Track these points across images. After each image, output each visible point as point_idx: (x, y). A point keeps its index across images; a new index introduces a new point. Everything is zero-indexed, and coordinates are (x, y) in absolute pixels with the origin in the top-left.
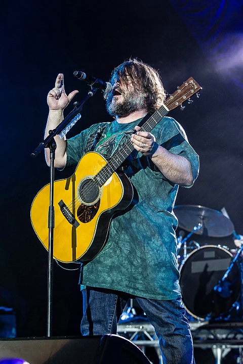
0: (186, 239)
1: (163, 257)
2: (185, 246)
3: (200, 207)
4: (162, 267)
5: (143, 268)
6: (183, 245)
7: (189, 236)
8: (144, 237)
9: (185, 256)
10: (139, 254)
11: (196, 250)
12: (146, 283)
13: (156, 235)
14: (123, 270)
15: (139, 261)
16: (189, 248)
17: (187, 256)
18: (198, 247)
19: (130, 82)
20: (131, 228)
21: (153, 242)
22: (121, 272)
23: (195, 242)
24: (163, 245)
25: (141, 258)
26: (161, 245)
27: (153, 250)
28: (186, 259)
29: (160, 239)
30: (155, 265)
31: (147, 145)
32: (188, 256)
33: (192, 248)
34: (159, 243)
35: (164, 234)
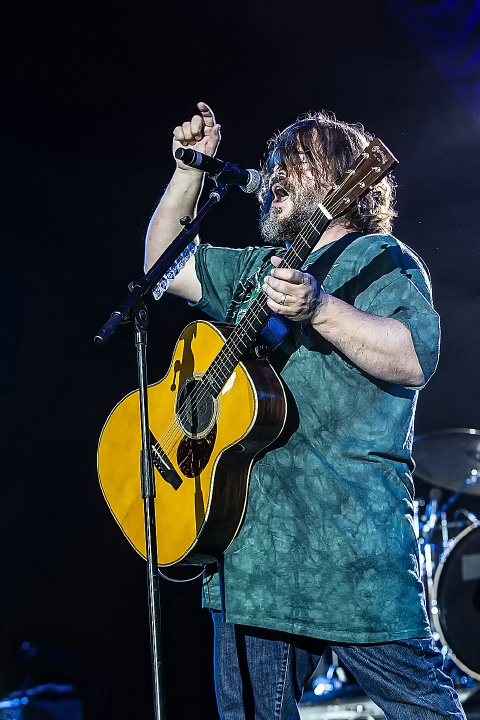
0: (445, 507)
1: (368, 547)
2: (444, 523)
3: (473, 431)
4: (366, 568)
5: (324, 575)
6: (439, 522)
7: (452, 500)
8: (323, 505)
9: (445, 544)
10: (315, 544)
11: (468, 530)
12: (330, 608)
13: (351, 499)
14: (278, 582)
15: (316, 559)
16: (453, 525)
17: (449, 545)
18: (472, 523)
19: (305, 166)
20: (295, 486)
21: (345, 516)
22: (274, 586)
23: (466, 513)
24: (369, 520)
25: (319, 552)
26: (363, 521)
27: (344, 534)
28: (446, 553)
29: (359, 508)
30: (351, 565)
31: (293, 298)
32: (452, 544)
33: (460, 524)
34: (359, 516)
35: (371, 495)
